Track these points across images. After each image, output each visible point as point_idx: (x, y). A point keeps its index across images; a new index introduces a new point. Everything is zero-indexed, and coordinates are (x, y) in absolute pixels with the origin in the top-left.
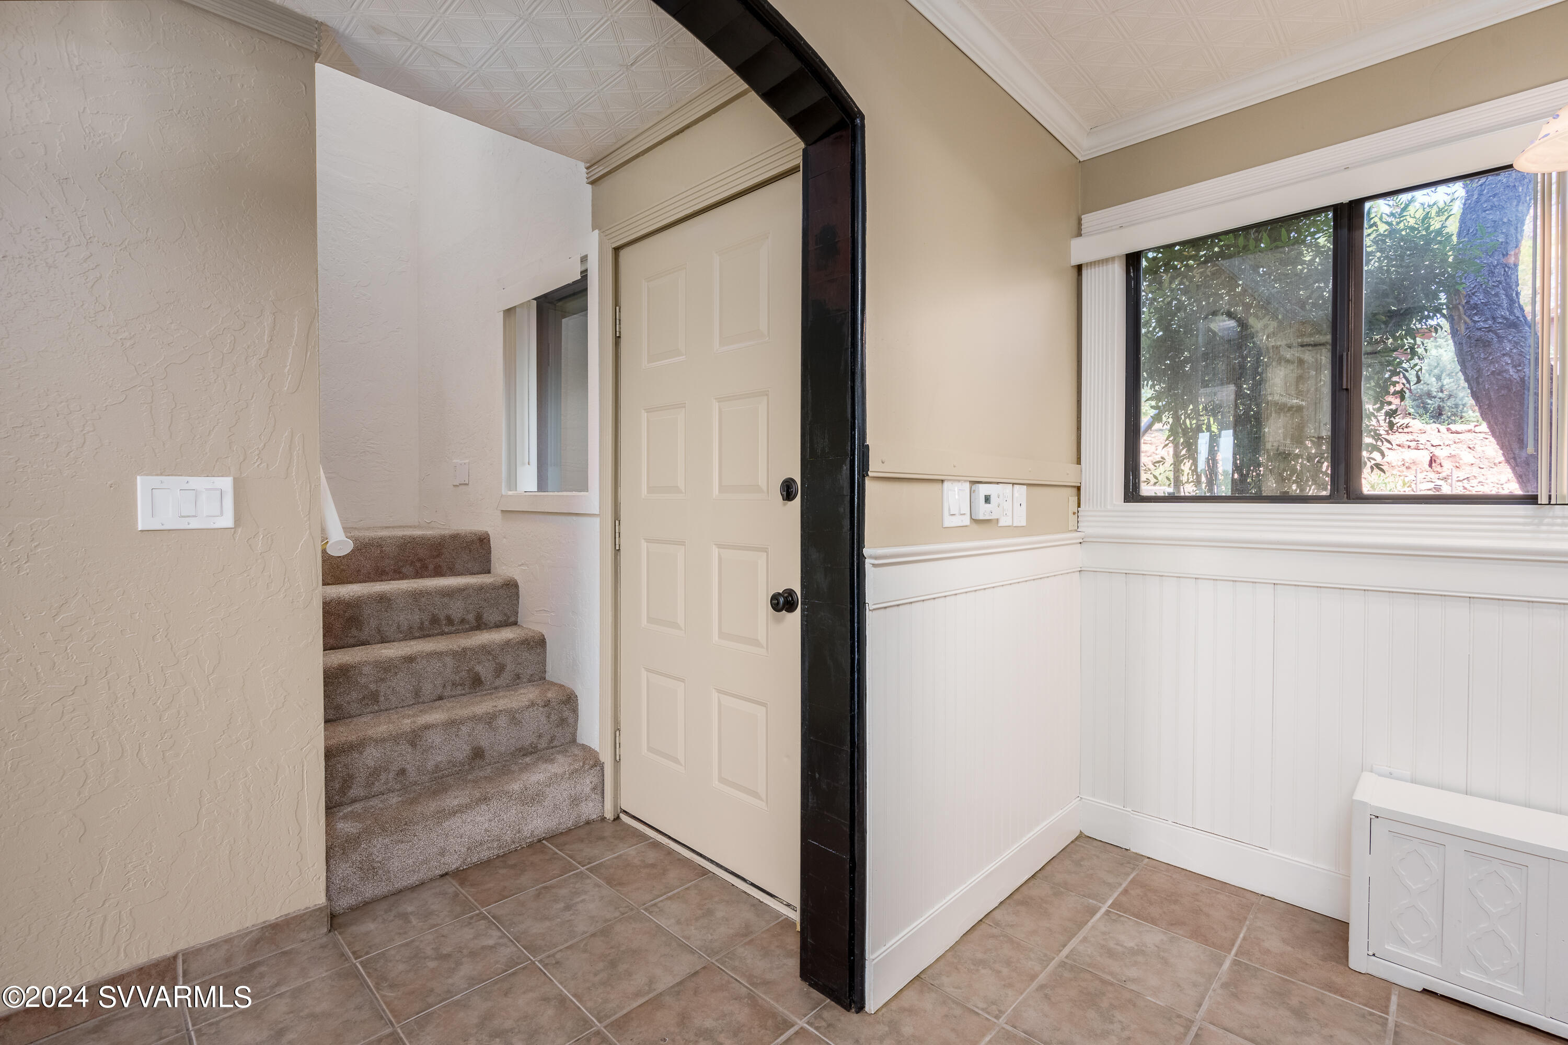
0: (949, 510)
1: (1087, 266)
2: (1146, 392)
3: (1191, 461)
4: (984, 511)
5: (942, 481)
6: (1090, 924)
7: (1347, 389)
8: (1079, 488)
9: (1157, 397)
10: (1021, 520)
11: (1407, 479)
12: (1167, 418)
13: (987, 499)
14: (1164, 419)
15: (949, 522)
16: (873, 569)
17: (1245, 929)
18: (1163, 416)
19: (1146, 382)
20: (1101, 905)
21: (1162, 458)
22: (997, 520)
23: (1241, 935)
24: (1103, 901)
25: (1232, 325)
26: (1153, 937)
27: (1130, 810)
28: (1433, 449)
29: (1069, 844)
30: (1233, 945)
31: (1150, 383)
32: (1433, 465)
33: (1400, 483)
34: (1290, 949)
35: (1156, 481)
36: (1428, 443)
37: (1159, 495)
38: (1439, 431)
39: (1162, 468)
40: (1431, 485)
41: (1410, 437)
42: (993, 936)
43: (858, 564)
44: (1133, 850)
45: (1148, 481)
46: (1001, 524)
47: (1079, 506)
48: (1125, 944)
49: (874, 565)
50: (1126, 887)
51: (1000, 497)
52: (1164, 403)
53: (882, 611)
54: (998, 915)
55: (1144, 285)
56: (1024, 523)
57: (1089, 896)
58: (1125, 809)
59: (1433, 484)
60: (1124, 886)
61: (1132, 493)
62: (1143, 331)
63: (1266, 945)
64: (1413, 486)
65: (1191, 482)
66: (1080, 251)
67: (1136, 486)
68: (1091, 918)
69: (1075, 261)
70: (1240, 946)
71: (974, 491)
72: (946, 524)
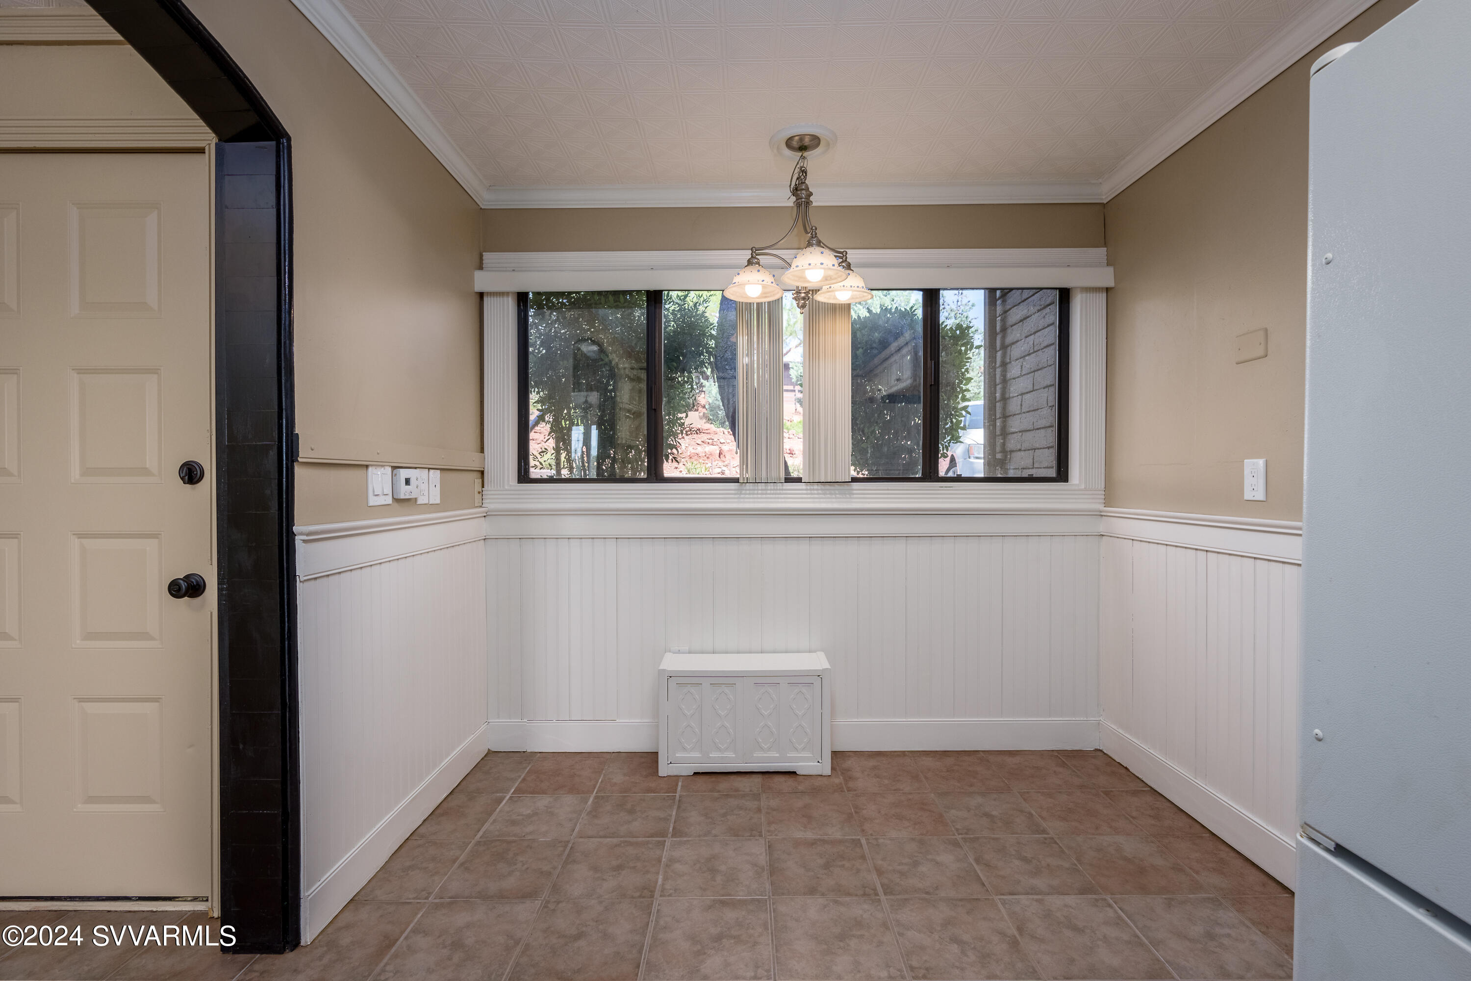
0: (374, 491)
1: (488, 295)
2: (534, 397)
3: (566, 452)
4: (404, 492)
5: (367, 466)
6: (498, 810)
7: (655, 410)
8: (482, 473)
9: (541, 401)
10: (436, 499)
11: (707, 466)
12: (549, 417)
13: (407, 482)
14: (547, 419)
15: (373, 501)
16: (304, 544)
17: (602, 776)
18: (546, 417)
19: (533, 389)
20: (505, 794)
21: (545, 449)
22: (416, 499)
23: (600, 781)
24: (508, 791)
25: (595, 349)
26: (542, 802)
27: (526, 720)
28: (720, 445)
29: (480, 761)
30: (595, 788)
31: (536, 390)
32: (721, 456)
33: (703, 469)
34: (628, 778)
35: (541, 466)
36: (718, 441)
37: (543, 477)
38: (724, 433)
39: (546, 457)
40: (719, 470)
41: (709, 436)
42: (419, 846)
43: (288, 541)
44: (528, 751)
45: (535, 467)
46: (419, 502)
47: (483, 487)
48: (524, 813)
49: (304, 541)
50: (525, 776)
51: (419, 480)
52: (546, 407)
53: (313, 582)
54: (422, 830)
55: (531, 312)
56: (438, 501)
57: (497, 792)
58: (522, 721)
59: (721, 469)
60: (522, 777)
61: (524, 476)
62: (531, 349)
63: (614, 781)
64: (711, 470)
65: (566, 468)
66: (482, 281)
67: (527, 471)
68: (499, 806)
69: (478, 288)
70: (599, 787)
71: (396, 475)
72: (371, 503)
